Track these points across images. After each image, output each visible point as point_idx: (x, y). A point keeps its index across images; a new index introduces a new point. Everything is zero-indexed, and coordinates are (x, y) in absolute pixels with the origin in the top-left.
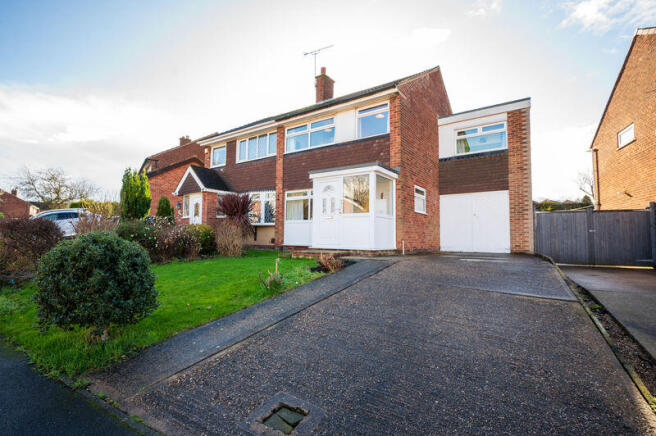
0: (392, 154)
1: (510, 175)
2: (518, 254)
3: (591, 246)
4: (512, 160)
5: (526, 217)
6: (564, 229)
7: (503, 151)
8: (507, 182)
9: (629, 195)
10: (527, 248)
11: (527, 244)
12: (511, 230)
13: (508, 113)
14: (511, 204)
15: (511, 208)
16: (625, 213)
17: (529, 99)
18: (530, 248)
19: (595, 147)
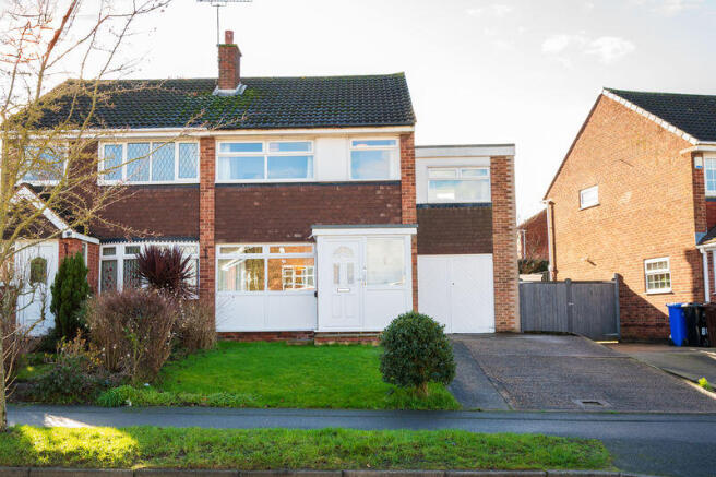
0: (405, 208)
1: (494, 236)
2: (503, 332)
3: (570, 322)
4: (496, 217)
5: (512, 287)
6: (547, 302)
7: (486, 204)
8: (491, 244)
9: (592, 263)
10: (513, 326)
11: (512, 320)
12: (496, 304)
13: (492, 158)
14: (495, 271)
15: (495, 277)
16: (597, 285)
17: (513, 145)
18: (516, 325)
19: (550, 200)
